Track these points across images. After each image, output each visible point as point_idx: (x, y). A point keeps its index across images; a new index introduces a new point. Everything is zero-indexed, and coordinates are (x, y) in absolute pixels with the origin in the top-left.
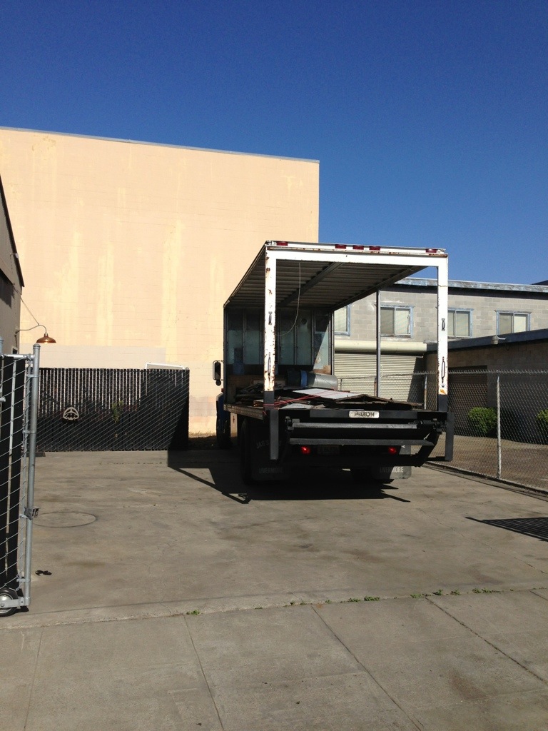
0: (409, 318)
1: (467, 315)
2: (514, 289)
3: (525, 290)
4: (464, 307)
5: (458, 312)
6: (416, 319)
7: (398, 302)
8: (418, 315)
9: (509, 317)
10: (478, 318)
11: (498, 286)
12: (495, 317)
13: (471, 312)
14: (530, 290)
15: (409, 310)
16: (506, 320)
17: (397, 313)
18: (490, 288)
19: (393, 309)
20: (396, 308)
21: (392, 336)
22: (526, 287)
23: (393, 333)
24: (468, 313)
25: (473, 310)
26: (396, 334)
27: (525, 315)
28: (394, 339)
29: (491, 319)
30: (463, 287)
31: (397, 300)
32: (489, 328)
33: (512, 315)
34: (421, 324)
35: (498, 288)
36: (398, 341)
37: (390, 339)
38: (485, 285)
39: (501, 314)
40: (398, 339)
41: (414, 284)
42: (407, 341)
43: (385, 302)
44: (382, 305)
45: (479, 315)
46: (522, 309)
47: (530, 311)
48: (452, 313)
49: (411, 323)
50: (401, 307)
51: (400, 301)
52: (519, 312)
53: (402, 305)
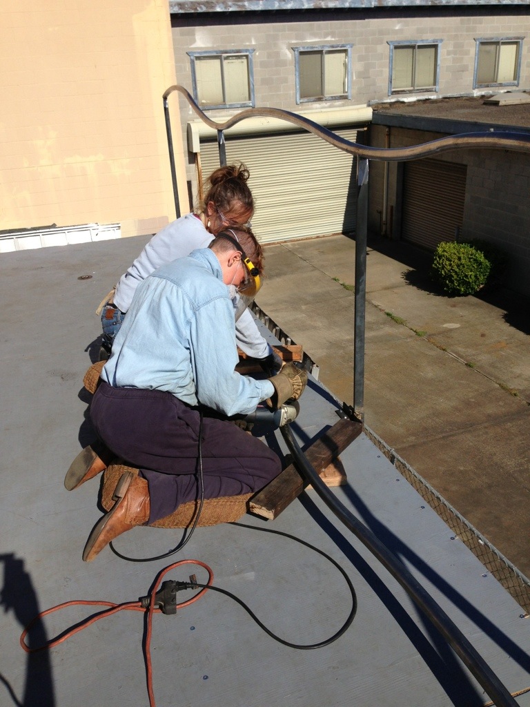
0: (345, 65)
1: (433, 50)
4: (428, 38)
5: (420, 47)
6: (356, 67)
7: (329, 39)
8: (361, 59)
9: (492, 47)
10: (449, 53)
12: (472, 49)
13: (440, 45)
15: (345, 51)
16: (488, 52)
17: (327, 58)
19: (320, 52)
20: (325, 49)
21: (320, 100)
23: (323, 94)
24: (435, 47)
25: (442, 40)
26: (327, 95)
27: (516, 42)
28: (324, 104)
29: (467, 53)
30: (429, 3)
31: (326, 35)
33: (497, 43)
34: (364, 75)
36: (330, 107)
37: (317, 105)
39: (482, 43)
40: (328, 104)
41: (353, 6)
42: (343, 105)
43: (308, 41)
44: (303, 48)
45: (451, 49)
46: (512, 33)
47: (523, 36)
48: (411, 50)
49: (349, 74)
50: (333, 47)
51: (332, 37)
52: (508, 38)
53: (334, 44)
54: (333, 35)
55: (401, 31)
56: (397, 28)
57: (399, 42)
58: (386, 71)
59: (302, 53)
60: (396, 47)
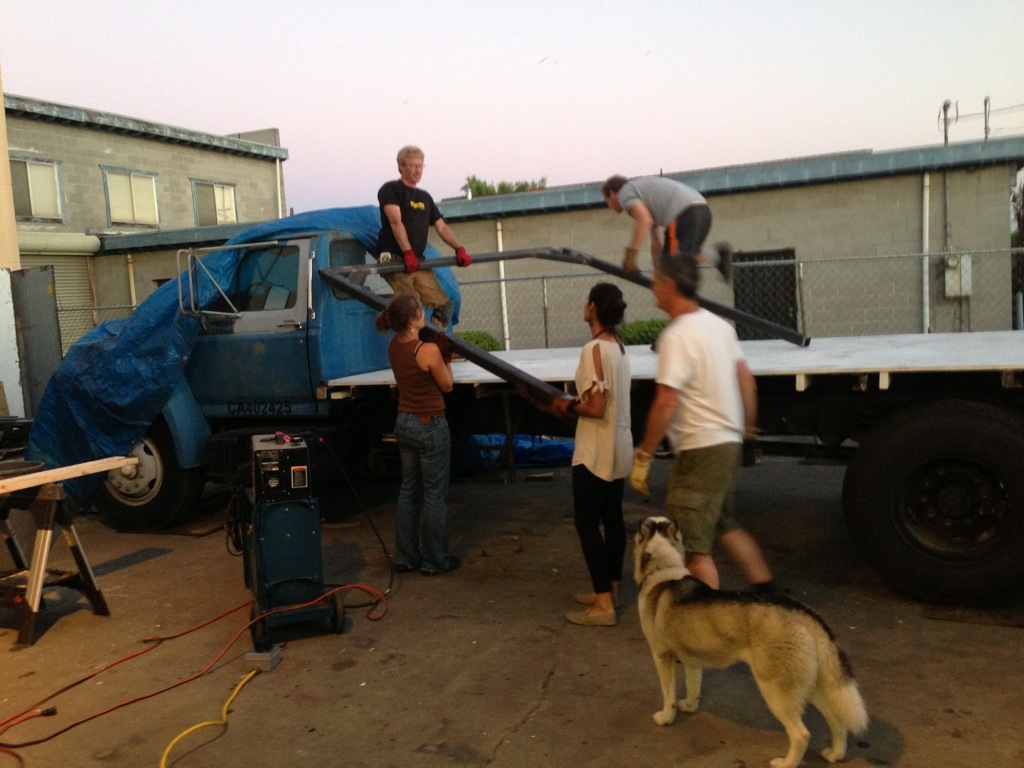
3: (230, 146)
4: (143, 169)
6: (68, 187)
7: (31, 150)
8: (72, 179)
9: (207, 190)
10: (166, 189)
12: (189, 190)
14: (235, 146)
16: (204, 194)
17: (31, 170)
18: (182, 136)
19: (23, 164)
20: (29, 162)
21: (28, 220)
23: (30, 213)
25: (157, 174)
26: (36, 216)
28: (33, 226)
29: (185, 192)
31: (28, 145)
32: (183, 209)
33: (210, 186)
34: (77, 198)
36: (41, 230)
37: (25, 226)
39: (198, 184)
40: (38, 227)
41: (61, 116)
42: (57, 231)
45: (168, 185)
46: (224, 179)
47: (234, 182)
50: (38, 160)
51: (36, 148)
52: (220, 181)
53: (39, 157)
54: (36, 147)
55: (111, 156)
56: (108, 151)
57: (113, 168)
58: (102, 197)
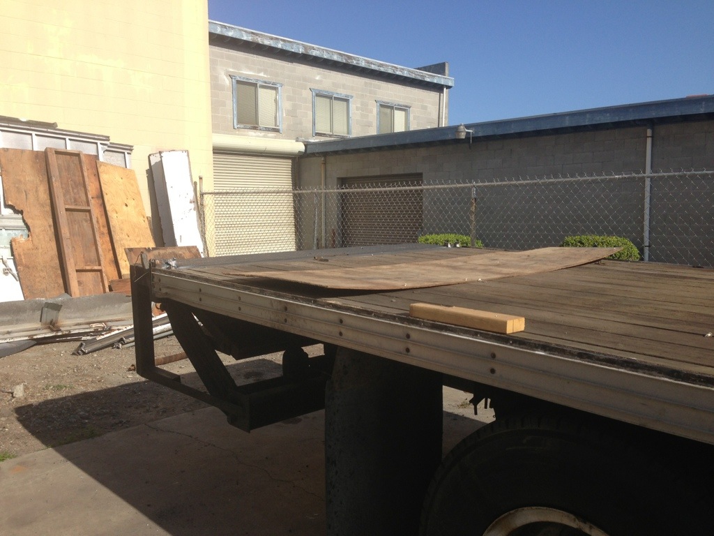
0: (276, 101)
1: (345, 103)
2: (398, 73)
3: (408, 76)
4: (342, 92)
5: (337, 99)
6: (286, 105)
7: (262, 74)
8: (289, 99)
9: (388, 111)
11: (381, 65)
12: (375, 109)
13: (351, 100)
14: (413, 76)
15: (275, 89)
17: (261, 92)
18: (373, 67)
19: (255, 85)
20: (259, 83)
21: (255, 128)
22: (409, 71)
23: (257, 123)
24: (347, 101)
25: (352, 97)
26: (261, 125)
27: (404, 109)
28: (258, 133)
29: (371, 112)
30: (344, 61)
33: (391, 108)
34: (292, 113)
35: (382, 69)
36: (264, 137)
37: (252, 133)
38: (368, 62)
39: (382, 106)
40: (262, 134)
41: (284, 48)
42: (275, 138)
43: (244, 72)
44: (240, 77)
45: (359, 105)
46: (402, 102)
47: (409, 105)
48: (328, 100)
49: (280, 110)
50: (266, 83)
51: (265, 74)
52: (399, 105)
53: (267, 80)
54: (265, 71)
55: (320, 82)
56: (318, 78)
57: (320, 91)
58: (310, 114)
59: (238, 82)
60: (317, 95)
